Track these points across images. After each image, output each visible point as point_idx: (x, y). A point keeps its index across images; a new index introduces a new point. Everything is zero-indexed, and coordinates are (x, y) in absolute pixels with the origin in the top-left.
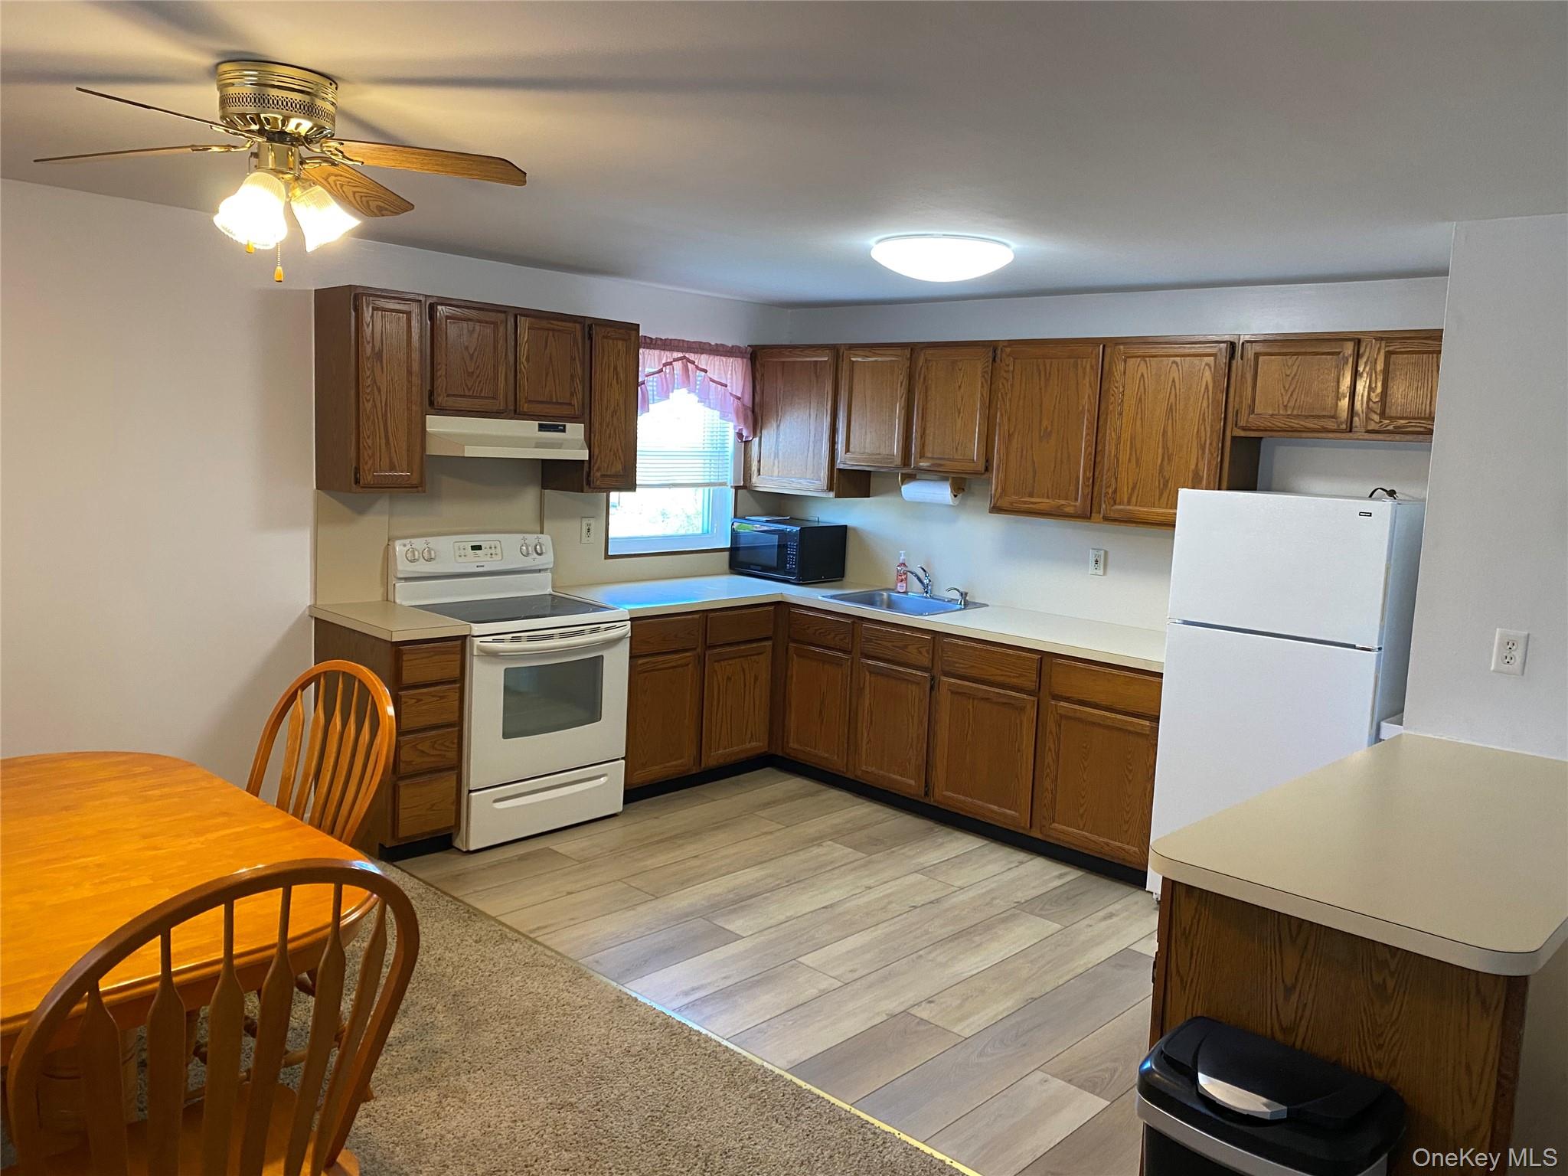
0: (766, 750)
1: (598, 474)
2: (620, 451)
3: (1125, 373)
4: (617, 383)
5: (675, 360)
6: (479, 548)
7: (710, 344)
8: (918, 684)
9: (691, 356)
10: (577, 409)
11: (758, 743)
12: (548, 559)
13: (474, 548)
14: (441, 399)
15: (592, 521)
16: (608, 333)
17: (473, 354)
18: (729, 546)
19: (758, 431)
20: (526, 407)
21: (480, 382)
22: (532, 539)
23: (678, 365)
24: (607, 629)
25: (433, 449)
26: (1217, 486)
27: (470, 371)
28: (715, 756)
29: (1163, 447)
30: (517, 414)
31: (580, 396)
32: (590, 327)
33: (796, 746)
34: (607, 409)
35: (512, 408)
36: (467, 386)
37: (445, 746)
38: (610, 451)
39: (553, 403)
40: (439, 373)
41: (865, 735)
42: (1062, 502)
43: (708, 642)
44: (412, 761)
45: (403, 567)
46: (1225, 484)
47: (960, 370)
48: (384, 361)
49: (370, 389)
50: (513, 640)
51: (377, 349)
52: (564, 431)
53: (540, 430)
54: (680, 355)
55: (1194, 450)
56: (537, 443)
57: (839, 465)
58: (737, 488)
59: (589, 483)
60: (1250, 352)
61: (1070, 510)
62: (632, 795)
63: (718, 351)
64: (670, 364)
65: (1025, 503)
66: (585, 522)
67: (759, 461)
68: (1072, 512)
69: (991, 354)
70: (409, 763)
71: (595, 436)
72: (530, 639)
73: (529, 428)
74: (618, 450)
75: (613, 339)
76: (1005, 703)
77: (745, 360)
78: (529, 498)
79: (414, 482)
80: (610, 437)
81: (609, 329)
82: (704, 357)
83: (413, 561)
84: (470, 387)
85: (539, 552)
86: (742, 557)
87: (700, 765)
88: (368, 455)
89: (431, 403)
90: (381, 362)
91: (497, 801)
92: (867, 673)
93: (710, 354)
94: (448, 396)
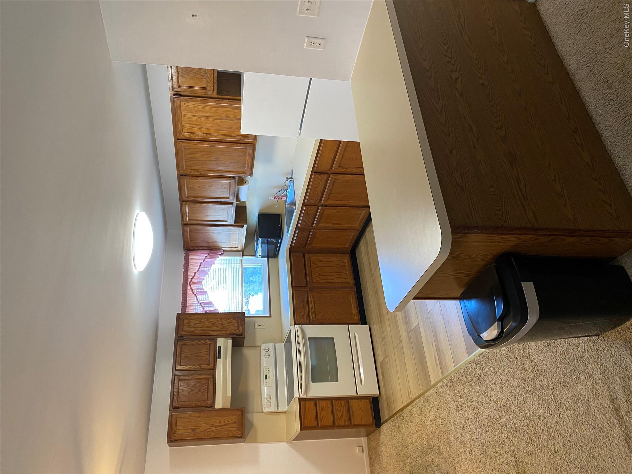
0: (348, 255)
1: (238, 331)
2: (228, 321)
3: (190, 133)
4: (200, 323)
5: (191, 288)
6: (266, 376)
7: (184, 272)
8: (324, 210)
9: (189, 280)
10: (212, 342)
11: (346, 259)
12: (271, 346)
13: (266, 378)
14: (209, 403)
15: (256, 324)
16: (181, 329)
17: (191, 390)
18: (267, 259)
19: (219, 248)
20: (212, 366)
21: (202, 386)
22: (263, 353)
23: (194, 286)
24: (298, 336)
25: (228, 405)
26: (240, 101)
27: (198, 391)
28: (350, 280)
29: (223, 120)
30: (214, 369)
31: (207, 341)
32: (179, 337)
33: (348, 245)
34: (212, 328)
35: (212, 371)
36: (204, 392)
37: (340, 406)
38: (228, 325)
39: (209, 353)
40: (199, 405)
41: (344, 225)
42: (247, 154)
43: (305, 286)
44: (345, 420)
45: (273, 409)
46: (238, 98)
47: (191, 186)
48: (195, 428)
49: (206, 434)
50: (301, 379)
51: (191, 431)
52: (220, 347)
53: (220, 358)
54: (189, 286)
55: (223, 109)
56: (225, 359)
57: (233, 223)
58: (243, 255)
59: (241, 335)
60: (178, 89)
61: (251, 152)
62: (363, 321)
63: (186, 267)
64: (192, 290)
65: (248, 166)
66: (256, 327)
67: (232, 247)
68: (252, 151)
69: (184, 176)
70: (345, 421)
71: (223, 333)
72: (301, 372)
73: (220, 363)
74: (228, 322)
75: (183, 326)
76: (333, 184)
77: (190, 254)
78: (247, 352)
79: (241, 413)
80: (223, 326)
81: (179, 329)
82: (189, 274)
83: (271, 405)
84: (204, 390)
85: (268, 350)
86: (271, 254)
87: (353, 287)
88: (231, 433)
89: (211, 407)
90: (195, 429)
91: (361, 383)
92: (319, 225)
93: (188, 271)
94: (208, 400)
